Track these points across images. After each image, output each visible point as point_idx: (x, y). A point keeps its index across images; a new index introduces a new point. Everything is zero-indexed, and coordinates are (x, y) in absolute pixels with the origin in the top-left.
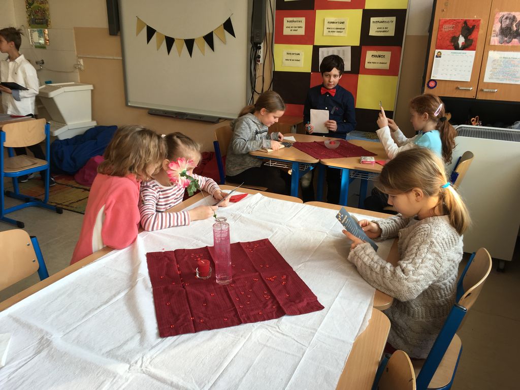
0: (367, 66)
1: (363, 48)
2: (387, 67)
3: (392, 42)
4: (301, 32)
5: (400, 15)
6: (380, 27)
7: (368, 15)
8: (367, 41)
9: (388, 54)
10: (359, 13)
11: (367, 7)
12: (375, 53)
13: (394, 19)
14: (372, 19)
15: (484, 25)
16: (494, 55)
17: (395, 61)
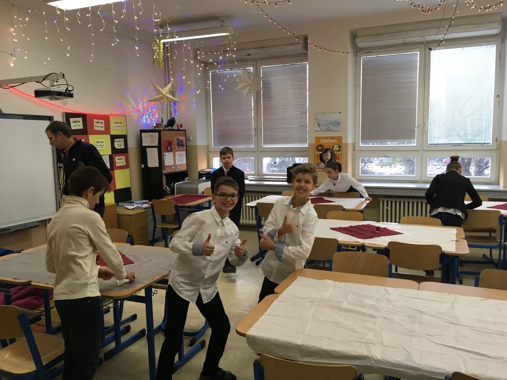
0: (118, 165)
1: (113, 155)
2: (125, 164)
3: (124, 151)
5: (125, 137)
6: (119, 144)
7: (113, 138)
8: (115, 151)
9: (123, 157)
10: (109, 136)
11: (112, 133)
12: (118, 157)
13: (123, 139)
14: (116, 140)
15: (173, 142)
16: (177, 153)
17: (127, 161)
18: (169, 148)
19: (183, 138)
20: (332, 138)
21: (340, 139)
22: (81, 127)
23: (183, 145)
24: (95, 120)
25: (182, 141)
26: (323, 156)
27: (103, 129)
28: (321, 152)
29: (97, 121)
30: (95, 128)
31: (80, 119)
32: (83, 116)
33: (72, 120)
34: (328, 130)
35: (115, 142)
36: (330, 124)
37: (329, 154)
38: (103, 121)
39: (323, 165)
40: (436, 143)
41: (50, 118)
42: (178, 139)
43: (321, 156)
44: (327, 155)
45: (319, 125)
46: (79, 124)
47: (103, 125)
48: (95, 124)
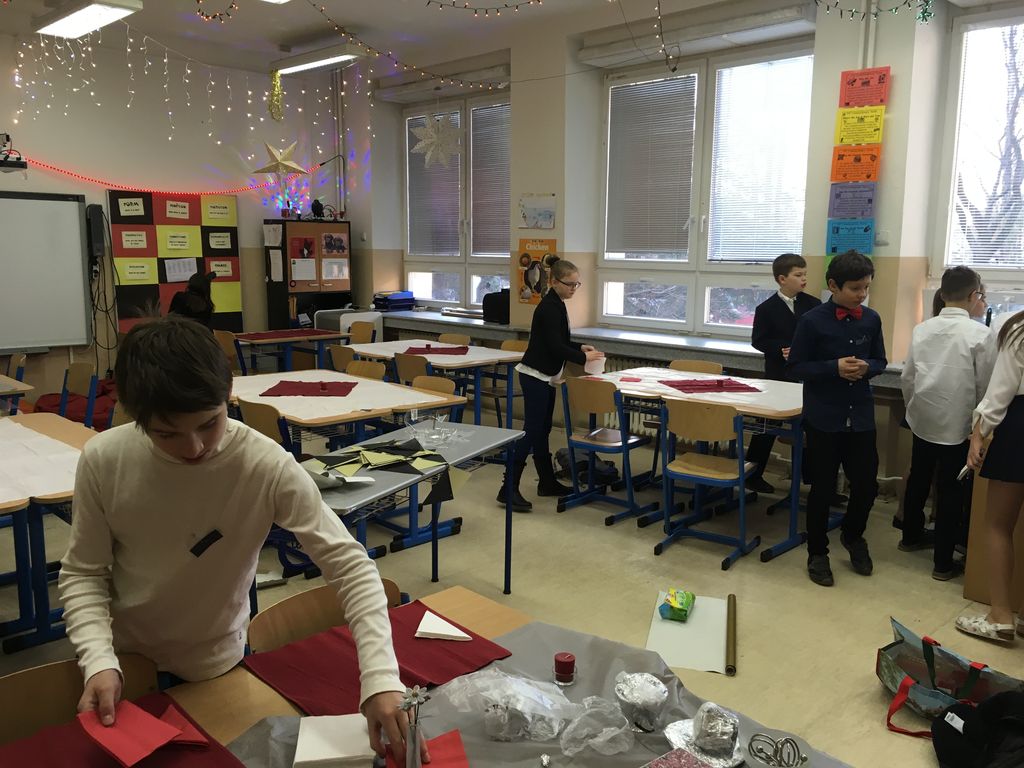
1: (206, 259)
2: (230, 273)
3: (232, 253)
4: (143, 245)
5: (233, 232)
6: (219, 242)
7: (206, 231)
8: (209, 252)
9: (229, 264)
10: (197, 230)
11: (205, 224)
12: (217, 263)
13: (228, 234)
14: (211, 234)
15: (316, 243)
16: (325, 262)
17: (236, 269)
18: (306, 252)
19: (344, 237)
20: (541, 241)
21: (552, 243)
22: (141, 212)
23: (343, 248)
24: (169, 203)
25: (341, 241)
26: (530, 276)
27: (186, 217)
28: (526, 268)
29: (174, 203)
30: (168, 215)
31: (140, 201)
32: (147, 197)
33: (121, 201)
34: (536, 227)
35: (211, 239)
36: (540, 215)
37: (538, 271)
38: (187, 205)
39: (528, 291)
40: (720, 258)
41: (79, 199)
42: (331, 237)
43: (526, 272)
44: (535, 274)
45: (525, 217)
46: (136, 207)
47: (187, 210)
48: (169, 208)
